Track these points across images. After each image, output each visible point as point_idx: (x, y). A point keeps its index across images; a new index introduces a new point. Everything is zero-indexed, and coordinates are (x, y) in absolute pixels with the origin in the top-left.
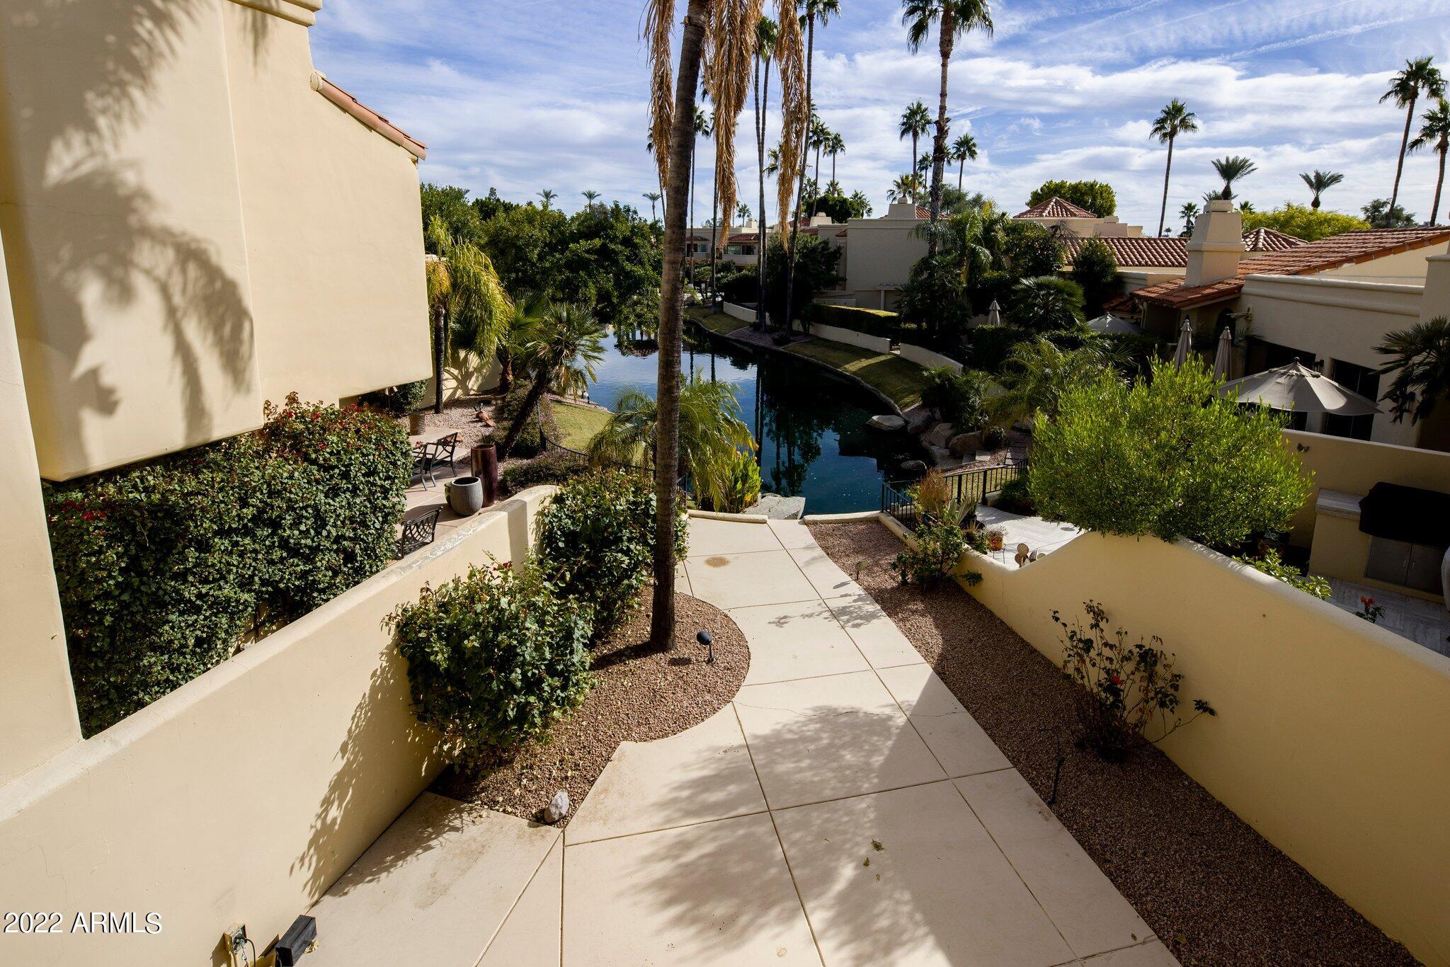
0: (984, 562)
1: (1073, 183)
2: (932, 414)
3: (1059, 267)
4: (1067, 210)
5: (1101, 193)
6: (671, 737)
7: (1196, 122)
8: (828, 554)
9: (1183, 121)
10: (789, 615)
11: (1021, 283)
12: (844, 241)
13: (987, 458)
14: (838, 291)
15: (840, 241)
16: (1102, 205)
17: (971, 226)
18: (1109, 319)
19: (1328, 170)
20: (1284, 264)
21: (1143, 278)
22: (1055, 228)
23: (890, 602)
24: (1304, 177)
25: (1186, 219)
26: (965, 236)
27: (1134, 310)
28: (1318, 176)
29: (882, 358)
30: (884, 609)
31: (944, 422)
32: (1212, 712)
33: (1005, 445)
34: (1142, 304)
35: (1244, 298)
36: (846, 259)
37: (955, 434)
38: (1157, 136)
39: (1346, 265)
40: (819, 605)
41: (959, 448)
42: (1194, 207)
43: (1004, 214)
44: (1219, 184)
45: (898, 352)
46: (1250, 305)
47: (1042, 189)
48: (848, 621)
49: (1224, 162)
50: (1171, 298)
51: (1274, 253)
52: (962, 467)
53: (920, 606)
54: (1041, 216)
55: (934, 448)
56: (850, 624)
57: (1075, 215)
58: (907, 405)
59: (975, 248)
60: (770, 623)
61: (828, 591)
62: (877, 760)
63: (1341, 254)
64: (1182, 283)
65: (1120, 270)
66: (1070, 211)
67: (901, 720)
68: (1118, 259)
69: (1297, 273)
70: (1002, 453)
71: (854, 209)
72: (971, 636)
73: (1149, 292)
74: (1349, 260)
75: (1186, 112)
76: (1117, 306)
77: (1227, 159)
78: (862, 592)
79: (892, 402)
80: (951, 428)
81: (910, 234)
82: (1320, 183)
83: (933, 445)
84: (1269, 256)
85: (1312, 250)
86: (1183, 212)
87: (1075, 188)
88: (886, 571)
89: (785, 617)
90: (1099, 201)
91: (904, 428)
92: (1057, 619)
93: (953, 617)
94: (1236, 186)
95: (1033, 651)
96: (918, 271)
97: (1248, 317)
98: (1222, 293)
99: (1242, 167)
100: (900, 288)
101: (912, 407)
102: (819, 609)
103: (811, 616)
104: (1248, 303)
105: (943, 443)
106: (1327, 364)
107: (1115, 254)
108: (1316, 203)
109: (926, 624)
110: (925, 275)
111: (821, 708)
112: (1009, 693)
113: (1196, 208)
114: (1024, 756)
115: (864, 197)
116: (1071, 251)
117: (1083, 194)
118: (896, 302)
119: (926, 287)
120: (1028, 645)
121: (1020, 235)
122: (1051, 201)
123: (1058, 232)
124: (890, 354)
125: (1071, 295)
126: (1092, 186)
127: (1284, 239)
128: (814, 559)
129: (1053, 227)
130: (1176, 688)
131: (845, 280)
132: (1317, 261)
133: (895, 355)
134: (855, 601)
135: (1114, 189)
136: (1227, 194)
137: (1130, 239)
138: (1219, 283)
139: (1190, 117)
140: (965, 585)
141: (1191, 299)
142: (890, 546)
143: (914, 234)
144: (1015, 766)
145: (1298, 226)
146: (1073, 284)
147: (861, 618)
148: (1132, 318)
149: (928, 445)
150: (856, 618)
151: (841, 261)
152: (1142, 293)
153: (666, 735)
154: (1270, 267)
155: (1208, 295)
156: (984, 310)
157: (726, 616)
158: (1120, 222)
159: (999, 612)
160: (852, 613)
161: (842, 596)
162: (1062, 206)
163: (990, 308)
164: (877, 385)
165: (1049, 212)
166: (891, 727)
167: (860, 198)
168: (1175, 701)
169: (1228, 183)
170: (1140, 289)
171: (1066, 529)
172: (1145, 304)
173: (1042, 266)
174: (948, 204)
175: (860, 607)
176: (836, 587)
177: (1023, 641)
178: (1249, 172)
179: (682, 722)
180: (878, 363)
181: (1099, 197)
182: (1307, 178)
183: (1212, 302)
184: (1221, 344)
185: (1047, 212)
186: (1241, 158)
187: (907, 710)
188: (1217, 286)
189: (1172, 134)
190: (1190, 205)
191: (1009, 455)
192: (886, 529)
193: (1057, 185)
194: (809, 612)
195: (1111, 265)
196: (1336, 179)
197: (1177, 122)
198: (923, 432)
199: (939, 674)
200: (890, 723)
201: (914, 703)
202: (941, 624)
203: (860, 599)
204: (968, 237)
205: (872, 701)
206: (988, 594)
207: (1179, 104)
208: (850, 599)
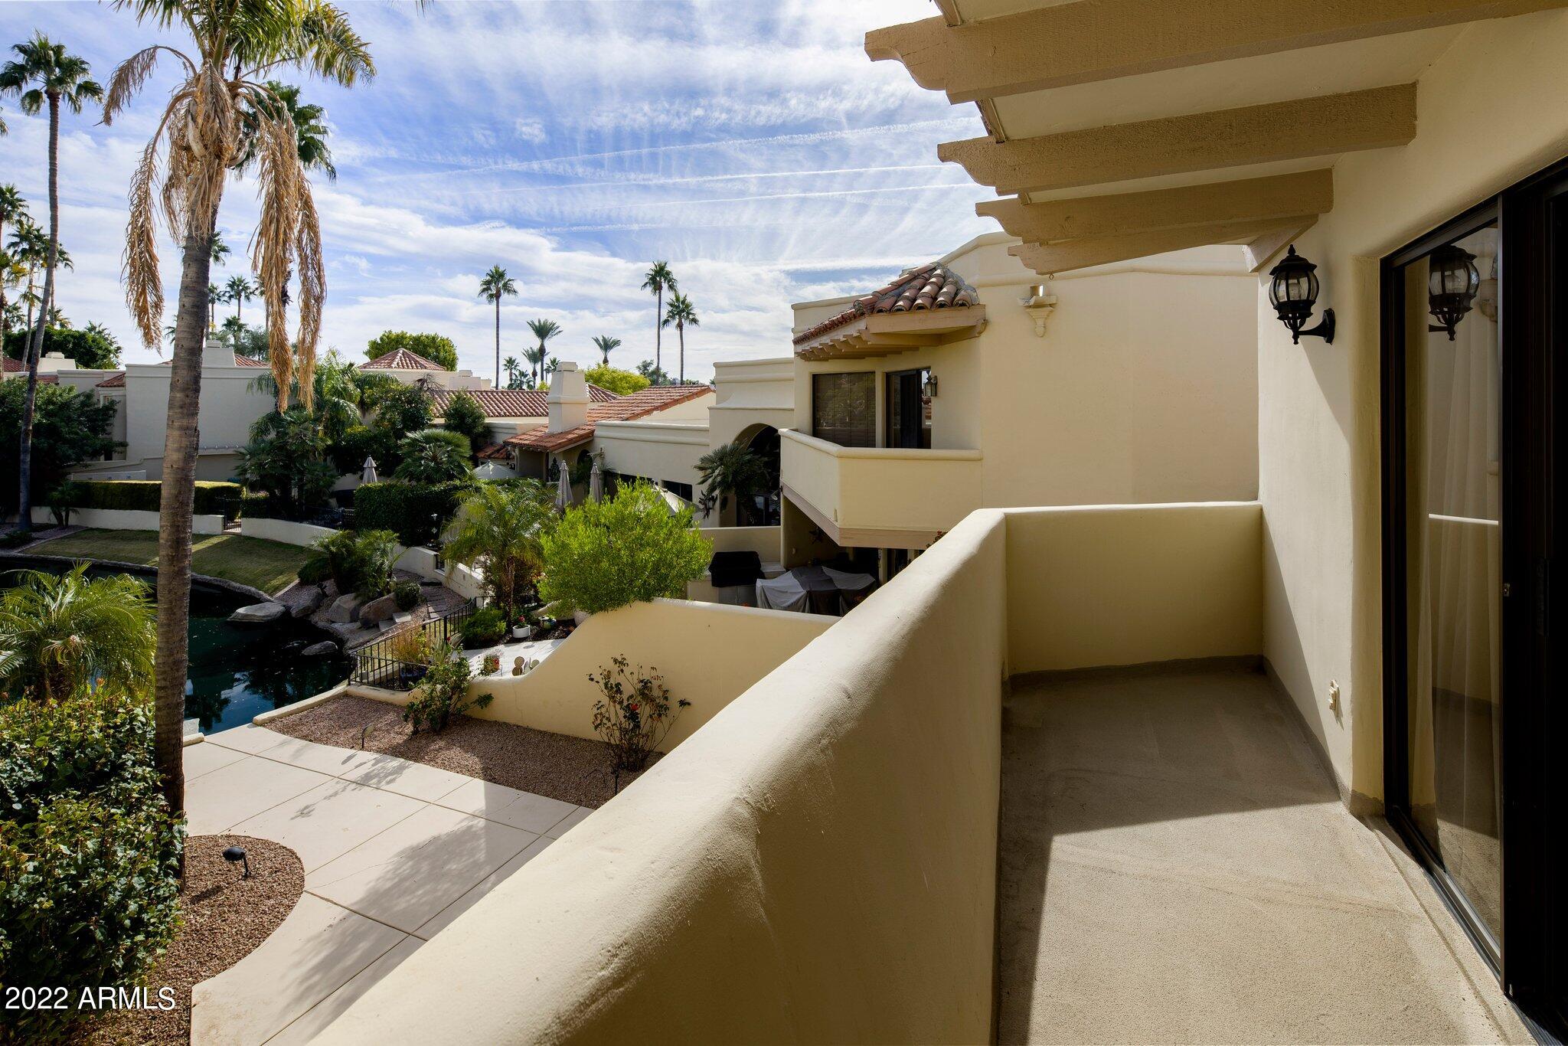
0: (492, 683)
1: (414, 335)
2: (322, 589)
3: (430, 420)
4: (416, 362)
5: (444, 346)
6: (255, 952)
7: (516, 285)
8: (311, 741)
9: (505, 285)
10: (309, 804)
11: (407, 437)
12: (121, 393)
13: (408, 618)
14: (116, 461)
15: (114, 393)
16: (445, 358)
17: (328, 378)
18: (491, 467)
19: (612, 336)
20: (617, 412)
21: (512, 428)
22: (422, 381)
23: (412, 750)
24: (595, 340)
25: (509, 371)
26: (322, 388)
27: (508, 457)
28: (604, 339)
29: (215, 541)
30: (407, 758)
31: (343, 594)
32: (689, 704)
33: (423, 601)
34: (514, 451)
35: (597, 440)
36: (125, 417)
37: (363, 603)
38: (485, 295)
39: (655, 412)
40: (337, 783)
41: (372, 617)
42: (514, 361)
43: (351, 365)
44: (535, 343)
45: (238, 530)
46: (602, 446)
47: (381, 339)
48: (379, 782)
49: (537, 324)
50: (541, 444)
51: (604, 404)
52: (383, 634)
53: (442, 744)
54: (390, 367)
55: (336, 626)
56: (383, 783)
57: (426, 368)
58: (277, 589)
59: (338, 402)
60: (292, 819)
61: (338, 770)
62: (481, 856)
63: (649, 405)
64: (547, 431)
65: (487, 421)
66: (419, 363)
67: (482, 823)
68: (486, 411)
69: (627, 419)
70: (424, 609)
71: (100, 348)
72: (499, 745)
73: (521, 439)
74: (656, 408)
75: (507, 277)
76: (492, 454)
77: (539, 321)
78: (376, 756)
79: (253, 589)
80: (355, 598)
81: (250, 386)
82: (607, 345)
83: (333, 622)
84: (603, 406)
85: (630, 401)
86: (506, 365)
87: (417, 340)
88: (388, 731)
89: (307, 807)
90: (442, 354)
91: (287, 613)
92: (592, 680)
93: (475, 740)
94: (549, 344)
95: (552, 735)
96: (261, 430)
97: (601, 455)
98: (581, 437)
99: (551, 329)
100: (243, 450)
101: (286, 589)
102: (340, 786)
103: (336, 794)
104: (601, 444)
105: (347, 617)
106: (660, 483)
107: (483, 407)
108: (606, 361)
109: (455, 753)
110: (272, 435)
111: (402, 852)
112: (551, 767)
113: (516, 362)
114: (583, 797)
115: (106, 332)
116: (440, 404)
117: (425, 346)
118: (237, 468)
119: (279, 448)
120: (545, 732)
121: (384, 387)
122: (398, 352)
123: (425, 385)
124: (223, 534)
125: (458, 446)
126: (434, 339)
127: (603, 392)
128: (298, 751)
129: (419, 380)
130: (666, 699)
131: (124, 445)
132: (638, 410)
133: (234, 534)
134: (373, 765)
135: (455, 343)
136: (542, 351)
137: (486, 392)
138: (576, 429)
139: (510, 282)
140: (476, 712)
141: (560, 444)
142: (376, 711)
143: (256, 387)
144: (581, 805)
145: (607, 382)
146: (458, 435)
147: (391, 774)
148: (508, 464)
149: (327, 625)
150: (386, 777)
151: (116, 421)
152: (514, 440)
153: (249, 951)
154: (607, 415)
155: (571, 439)
156: (357, 468)
157: (229, 836)
158: (474, 375)
159: (512, 721)
160: (379, 774)
161: (356, 767)
162: (409, 357)
163: (365, 466)
164: (221, 574)
165: (398, 364)
166: (475, 832)
167: (100, 332)
168: (667, 708)
169: (543, 341)
170: (512, 438)
171: (528, 647)
172: (517, 450)
173: (415, 420)
174: (260, 349)
175: (383, 768)
176: (344, 762)
177: (541, 732)
178: (557, 333)
179: (259, 934)
180: (209, 547)
181: (442, 351)
182: (597, 340)
183: (576, 444)
184: (592, 477)
185: (395, 363)
186: (550, 321)
187: (482, 814)
188: (576, 431)
189: (498, 296)
190: (511, 359)
191: (431, 609)
192: (361, 699)
193: (398, 335)
194: (331, 792)
195: (481, 417)
196: (617, 343)
197: (500, 285)
198: (314, 612)
199: (490, 781)
200: (474, 829)
201: (484, 808)
202: (469, 748)
203: (377, 762)
204: (326, 390)
205: (447, 824)
206: (498, 711)
207: (501, 270)
208: (369, 765)
